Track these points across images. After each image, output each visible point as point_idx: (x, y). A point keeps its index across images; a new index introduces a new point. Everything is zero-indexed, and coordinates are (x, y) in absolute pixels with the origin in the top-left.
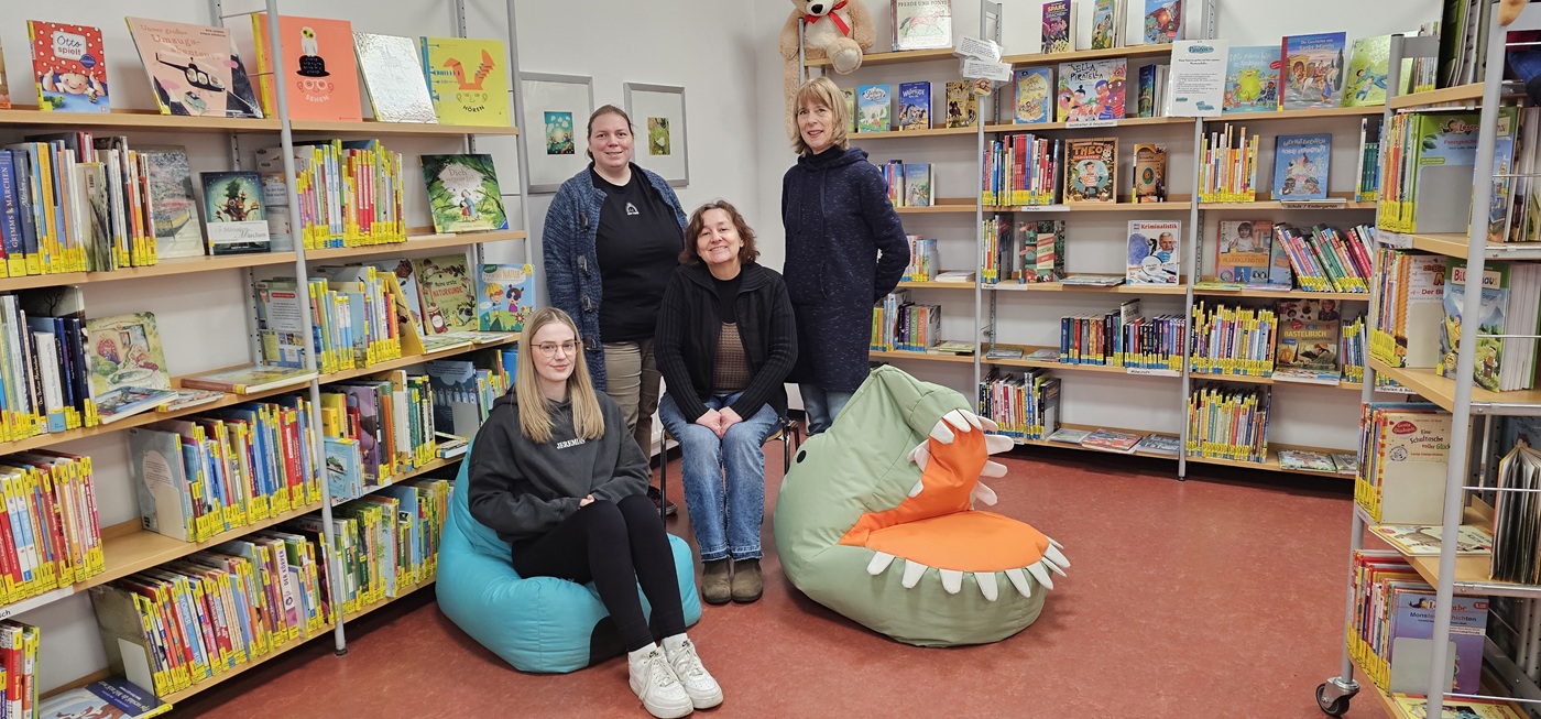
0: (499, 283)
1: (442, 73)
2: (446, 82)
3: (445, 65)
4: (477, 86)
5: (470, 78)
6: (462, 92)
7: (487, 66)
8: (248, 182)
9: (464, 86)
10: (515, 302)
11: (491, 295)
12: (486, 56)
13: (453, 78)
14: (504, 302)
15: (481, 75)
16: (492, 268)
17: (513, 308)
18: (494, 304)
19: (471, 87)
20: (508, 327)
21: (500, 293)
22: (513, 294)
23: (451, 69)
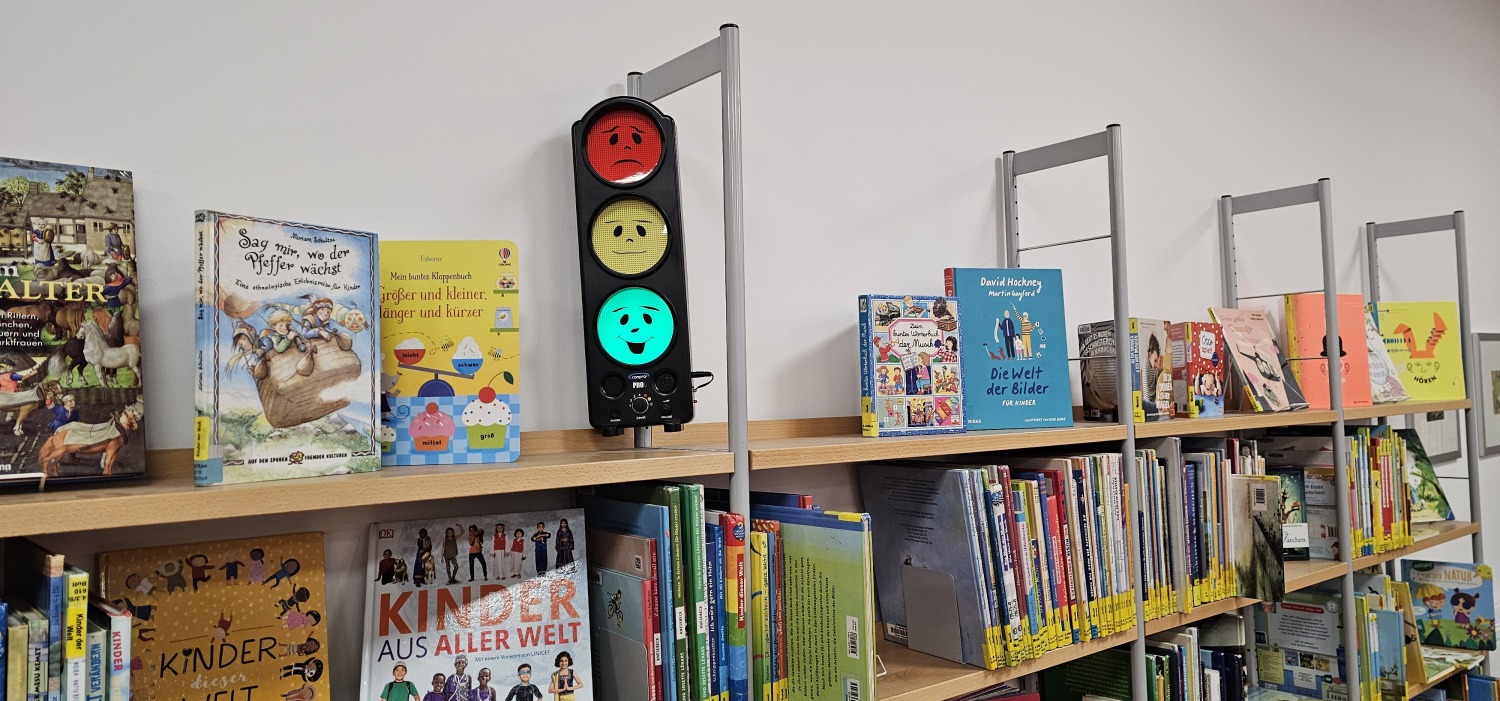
0: (1438, 584)
1: (1392, 341)
2: (1396, 351)
3: (1396, 332)
4: (1428, 354)
5: (1421, 345)
6: (1414, 361)
7: (1439, 332)
8: (1290, 479)
9: (1415, 354)
10: (1465, 611)
11: (1425, 599)
12: (1437, 318)
13: (1404, 346)
14: (1448, 611)
15: (1432, 342)
16: (1426, 566)
17: (1461, 618)
18: (1430, 611)
19: (1422, 355)
20: (1455, 641)
21: (1440, 597)
22: (1462, 601)
23: (1401, 336)
